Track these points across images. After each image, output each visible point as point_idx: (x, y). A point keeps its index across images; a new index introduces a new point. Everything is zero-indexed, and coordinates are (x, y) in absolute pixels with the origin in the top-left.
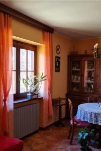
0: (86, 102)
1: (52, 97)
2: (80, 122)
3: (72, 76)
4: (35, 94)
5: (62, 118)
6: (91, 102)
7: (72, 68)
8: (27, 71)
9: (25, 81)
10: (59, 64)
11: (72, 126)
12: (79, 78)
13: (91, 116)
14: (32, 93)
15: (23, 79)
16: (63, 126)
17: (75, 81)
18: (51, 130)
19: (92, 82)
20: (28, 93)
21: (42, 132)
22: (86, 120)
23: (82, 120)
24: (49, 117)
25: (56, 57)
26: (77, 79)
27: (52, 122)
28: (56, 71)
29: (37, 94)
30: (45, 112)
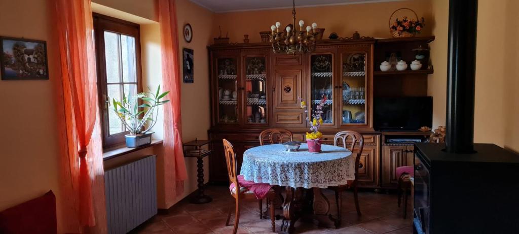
0: (257, 144)
1: (182, 140)
2: (251, 186)
3: (220, 92)
4: (145, 136)
5: (204, 183)
6: (266, 142)
7: (219, 73)
8: (122, 84)
9: (119, 108)
10: (191, 64)
11: (236, 197)
12: (235, 95)
13: (274, 171)
14: (136, 133)
15: (115, 103)
16: (209, 200)
17: (226, 101)
18: (185, 212)
19: (262, 102)
20: (128, 133)
21: (165, 220)
22: (264, 181)
23: (256, 181)
24: (179, 184)
25: (185, 50)
26: (231, 96)
27: (184, 195)
28: (186, 81)
29: (150, 135)
30: (169, 172)
